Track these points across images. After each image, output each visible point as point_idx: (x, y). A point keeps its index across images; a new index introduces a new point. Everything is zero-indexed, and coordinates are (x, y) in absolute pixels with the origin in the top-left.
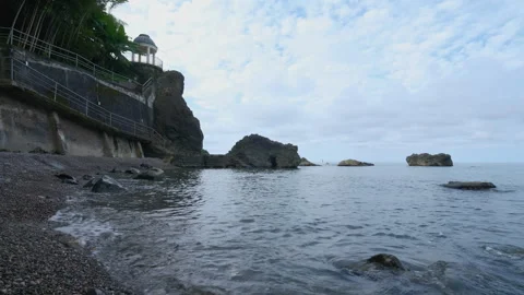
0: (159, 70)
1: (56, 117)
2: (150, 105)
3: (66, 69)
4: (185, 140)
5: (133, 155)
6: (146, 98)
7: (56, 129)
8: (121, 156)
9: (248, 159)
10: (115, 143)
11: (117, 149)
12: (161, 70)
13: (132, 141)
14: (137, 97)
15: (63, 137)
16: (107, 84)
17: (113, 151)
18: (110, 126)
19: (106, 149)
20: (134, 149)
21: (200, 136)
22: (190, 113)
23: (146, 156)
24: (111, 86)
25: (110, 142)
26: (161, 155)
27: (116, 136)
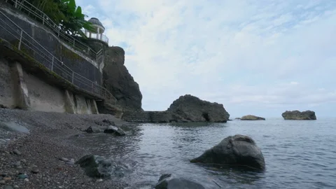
0: (105, 44)
1: (20, 70)
2: (101, 71)
3: (33, 24)
4: (128, 99)
5: (89, 112)
6: (99, 64)
7: (19, 82)
8: (79, 112)
9: (186, 115)
10: (75, 101)
11: (76, 106)
12: (107, 45)
13: (89, 99)
14: (93, 62)
15: (26, 91)
16: (69, 48)
17: (73, 108)
18: (72, 83)
19: (67, 105)
20: (90, 106)
21: (140, 96)
22: (131, 79)
23: (100, 112)
24: (72, 50)
25: (70, 99)
26: (112, 112)
27: (76, 94)
